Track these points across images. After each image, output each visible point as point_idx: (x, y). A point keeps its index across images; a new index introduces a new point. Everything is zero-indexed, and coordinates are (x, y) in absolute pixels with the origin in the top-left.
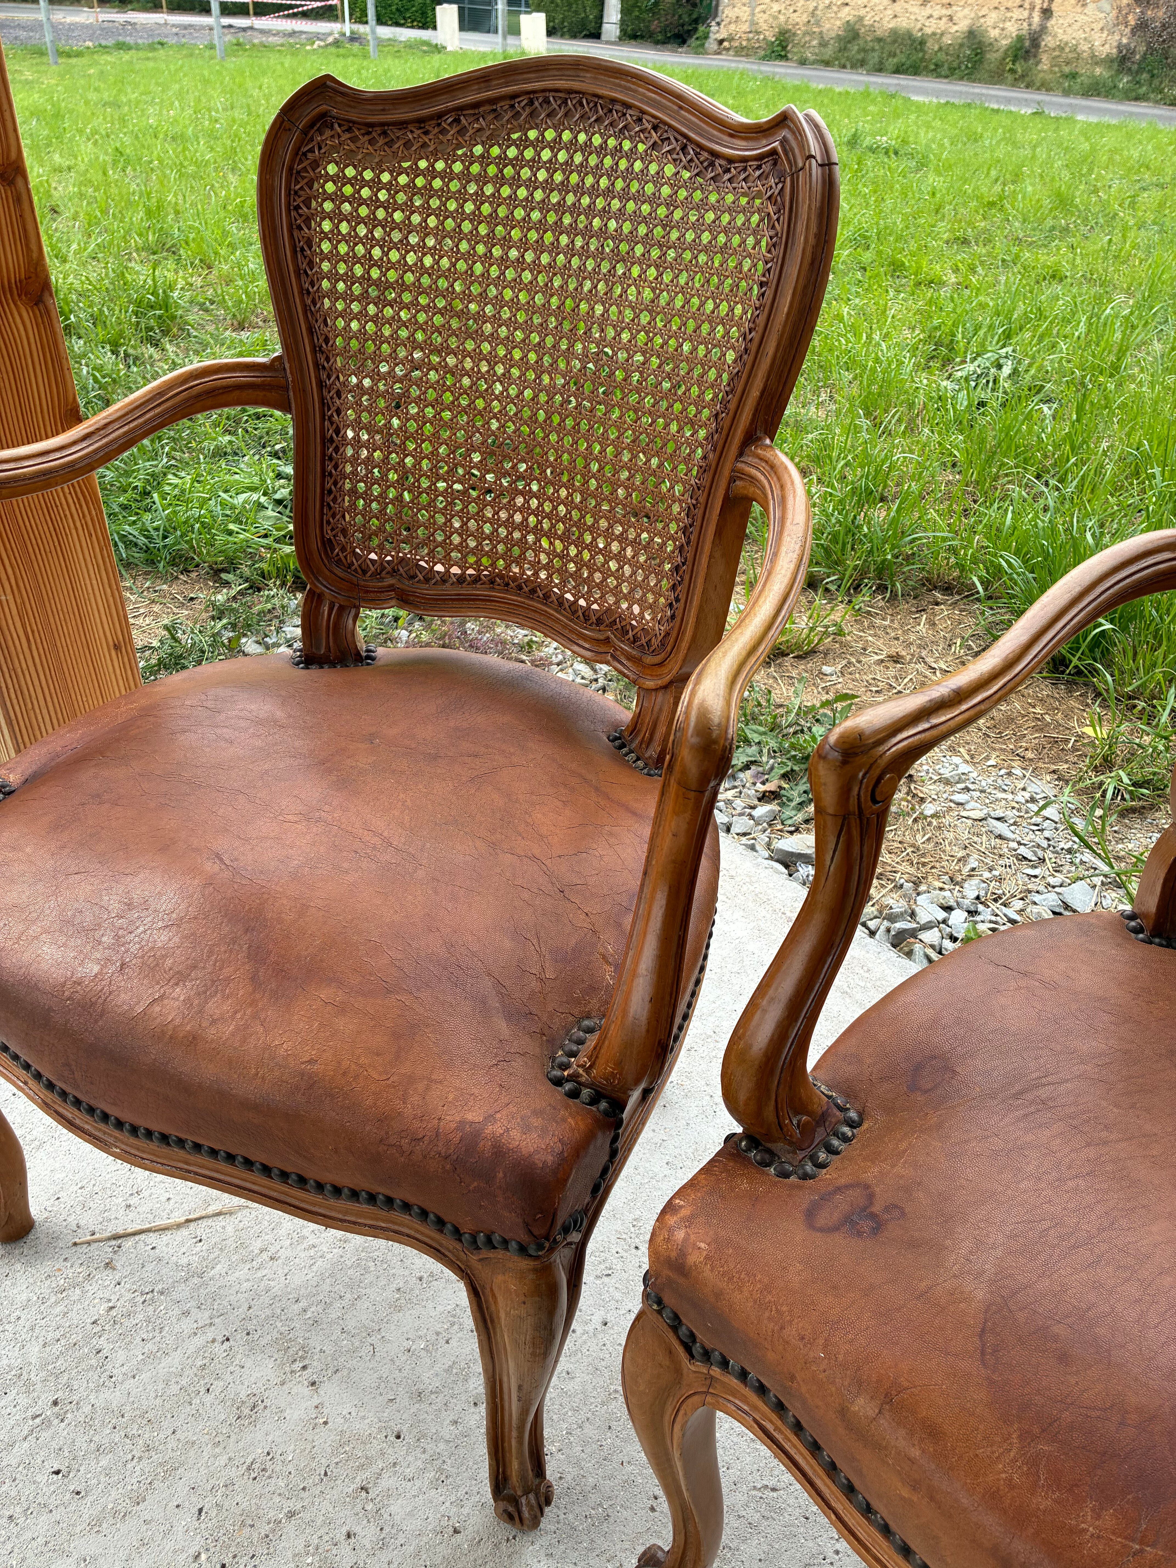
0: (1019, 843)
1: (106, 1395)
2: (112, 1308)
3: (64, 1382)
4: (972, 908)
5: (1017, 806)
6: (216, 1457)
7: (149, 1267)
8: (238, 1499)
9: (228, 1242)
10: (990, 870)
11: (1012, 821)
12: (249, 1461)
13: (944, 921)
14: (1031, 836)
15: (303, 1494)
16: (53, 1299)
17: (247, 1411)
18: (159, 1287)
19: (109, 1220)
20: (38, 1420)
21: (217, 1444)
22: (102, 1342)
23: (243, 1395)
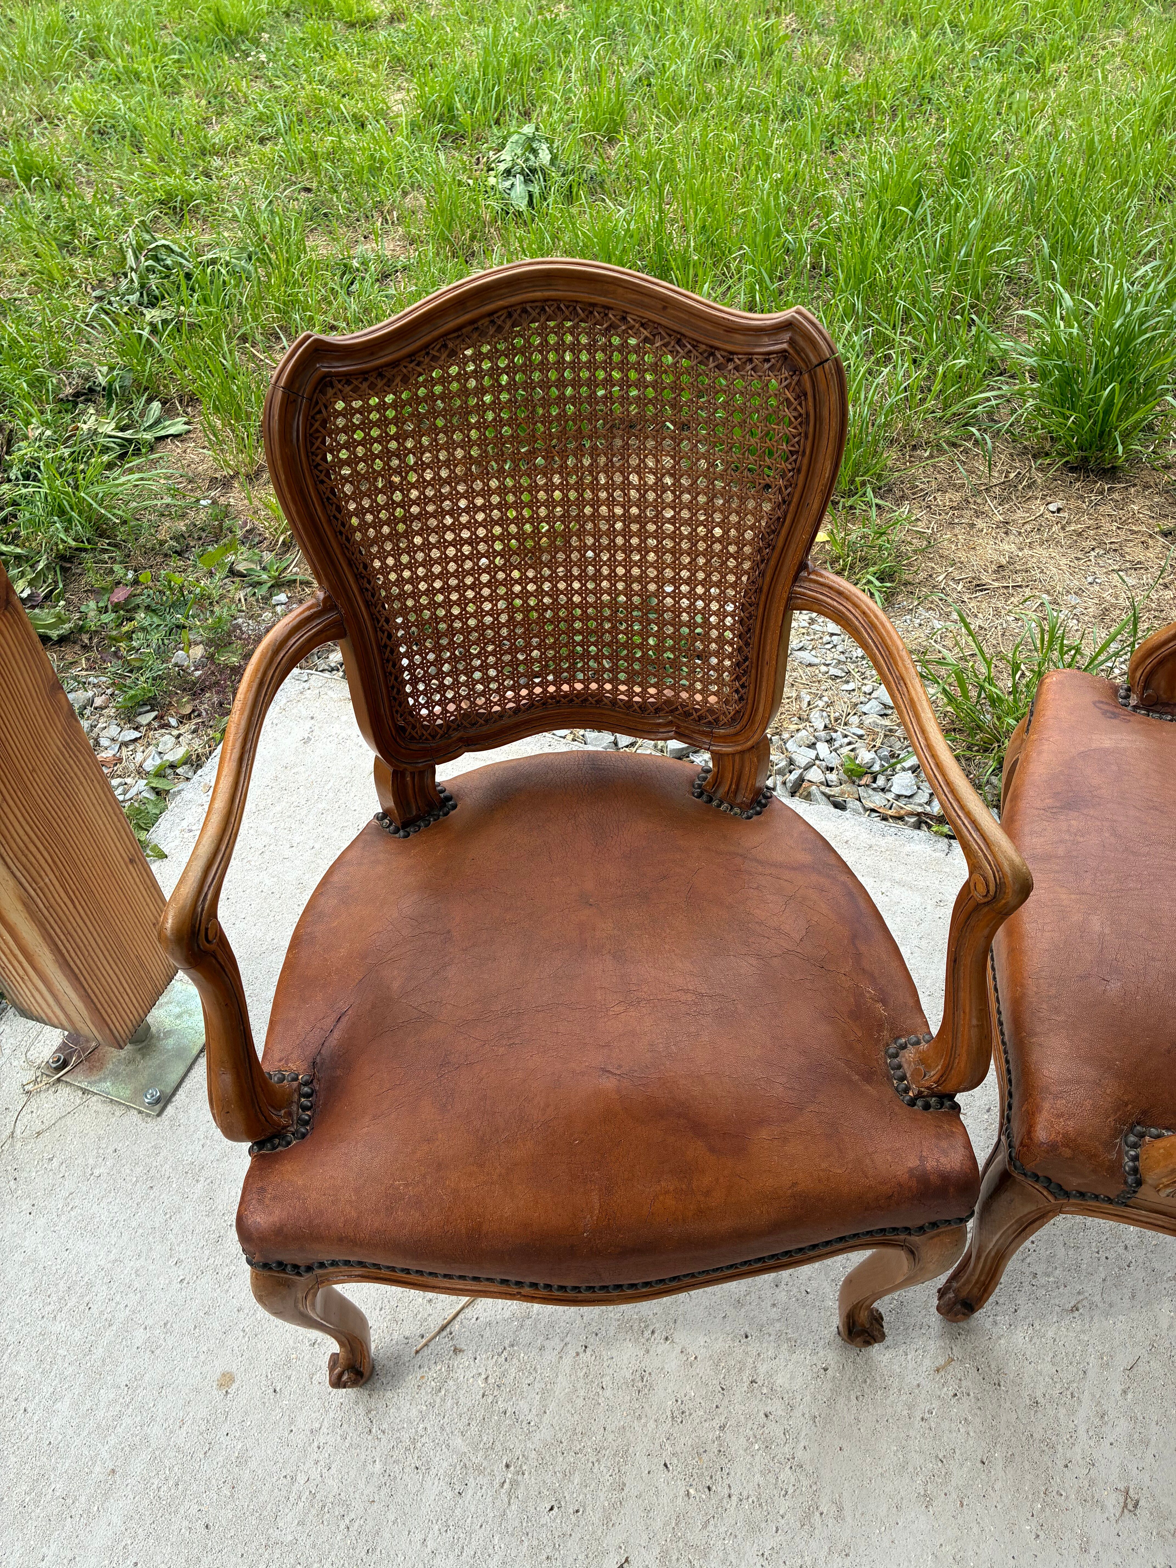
0: (828, 665)
1: (537, 1436)
2: (486, 1378)
3: (500, 1448)
4: (828, 738)
5: (804, 631)
6: (645, 1425)
7: (487, 1334)
8: (683, 1441)
10: (820, 698)
11: (810, 647)
12: (669, 1414)
13: (817, 758)
14: (830, 655)
15: (719, 1411)
16: (438, 1400)
17: (640, 1384)
18: (507, 1343)
19: (426, 1320)
20: (506, 1486)
21: (640, 1417)
22: (501, 1405)
23: (628, 1376)
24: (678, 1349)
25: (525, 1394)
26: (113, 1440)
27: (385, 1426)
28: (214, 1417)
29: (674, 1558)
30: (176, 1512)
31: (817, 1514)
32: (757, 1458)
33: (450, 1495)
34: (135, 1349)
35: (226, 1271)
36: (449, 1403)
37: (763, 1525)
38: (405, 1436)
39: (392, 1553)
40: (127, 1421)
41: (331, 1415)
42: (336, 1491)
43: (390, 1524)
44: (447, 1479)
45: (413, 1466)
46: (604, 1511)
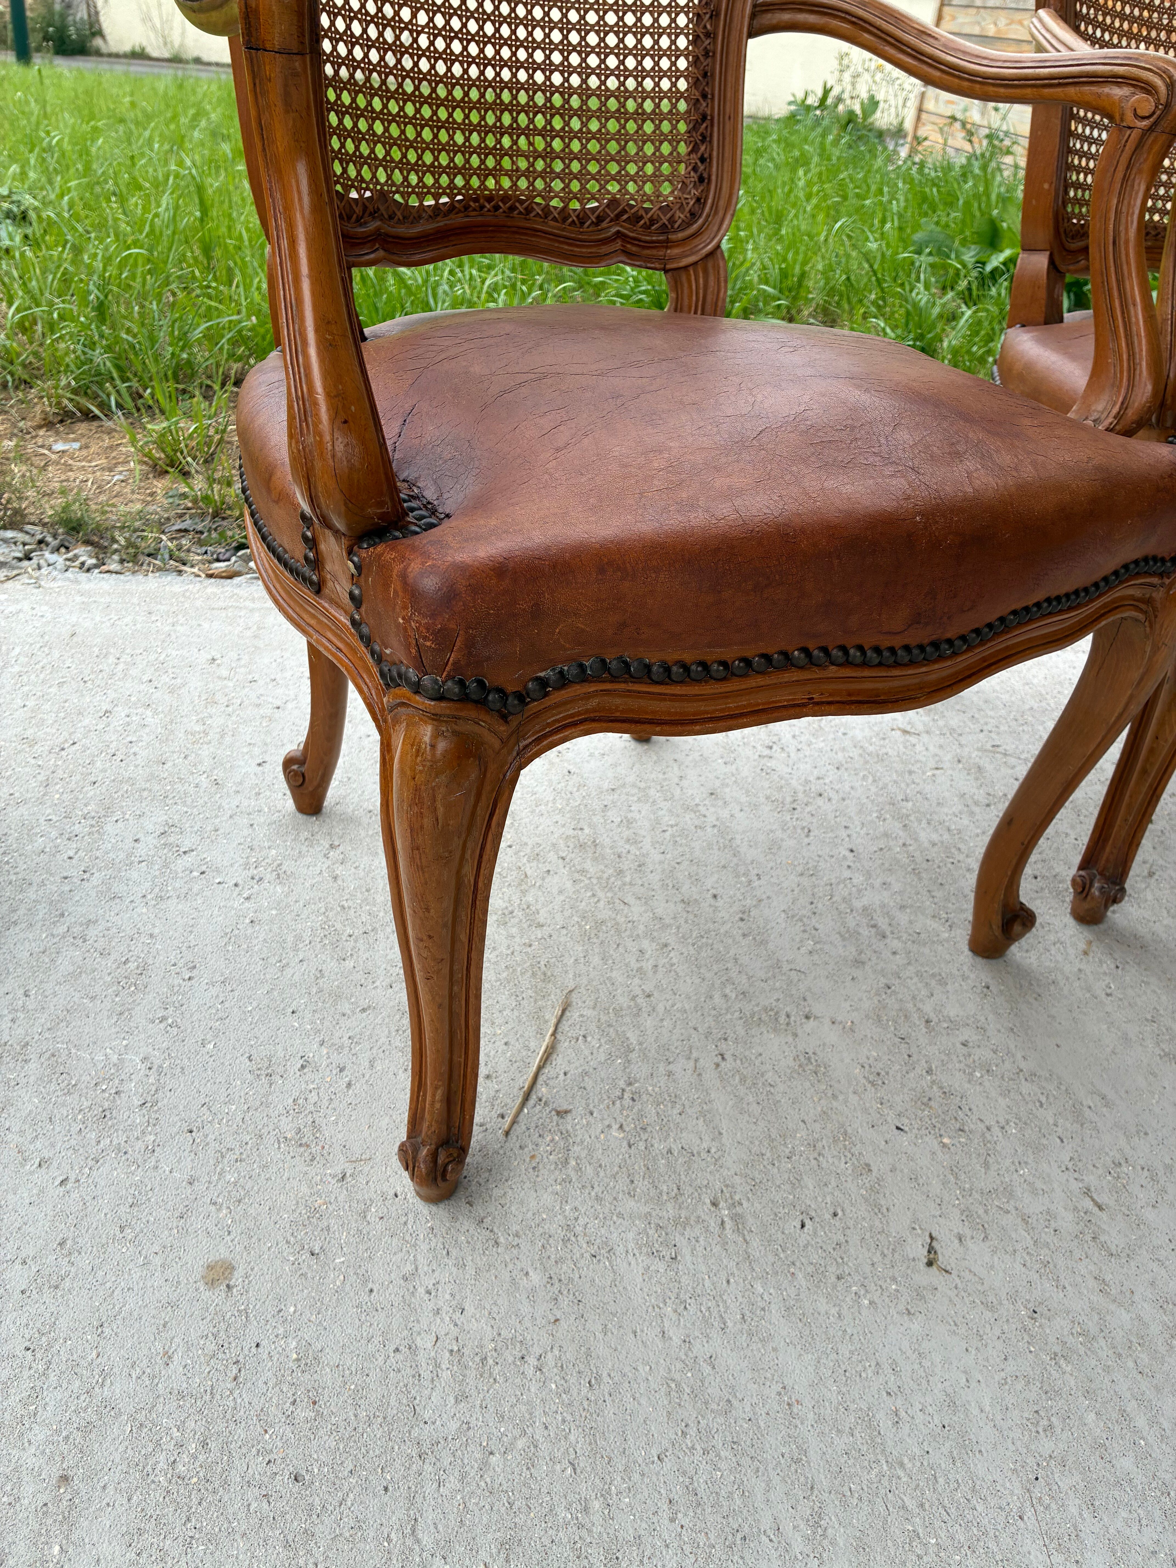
1: (729, 1160)
2: (621, 1127)
3: (692, 1190)
6: (846, 1101)
7: (588, 1083)
8: (898, 1099)
9: (603, 1018)
12: (864, 1081)
15: (914, 1059)
16: (572, 1173)
17: (811, 1067)
18: (622, 1084)
19: (495, 1098)
20: (729, 1224)
21: (834, 1096)
22: (659, 1146)
23: (791, 1063)
24: (827, 1021)
25: (683, 1125)
26: (39, 1434)
27: (515, 1228)
28: (223, 1326)
29: (981, 1212)
30: (226, 1483)
31: (1086, 1109)
32: (987, 1084)
33: (661, 1266)
34: (17, 1295)
35: (140, 1145)
36: (589, 1171)
37: (1044, 1141)
38: (552, 1228)
39: (627, 1369)
40: (52, 1398)
41: (424, 1247)
42: (489, 1333)
43: (600, 1336)
44: (644, 1250)
45: (587, 1255)
46: (866, 1200)
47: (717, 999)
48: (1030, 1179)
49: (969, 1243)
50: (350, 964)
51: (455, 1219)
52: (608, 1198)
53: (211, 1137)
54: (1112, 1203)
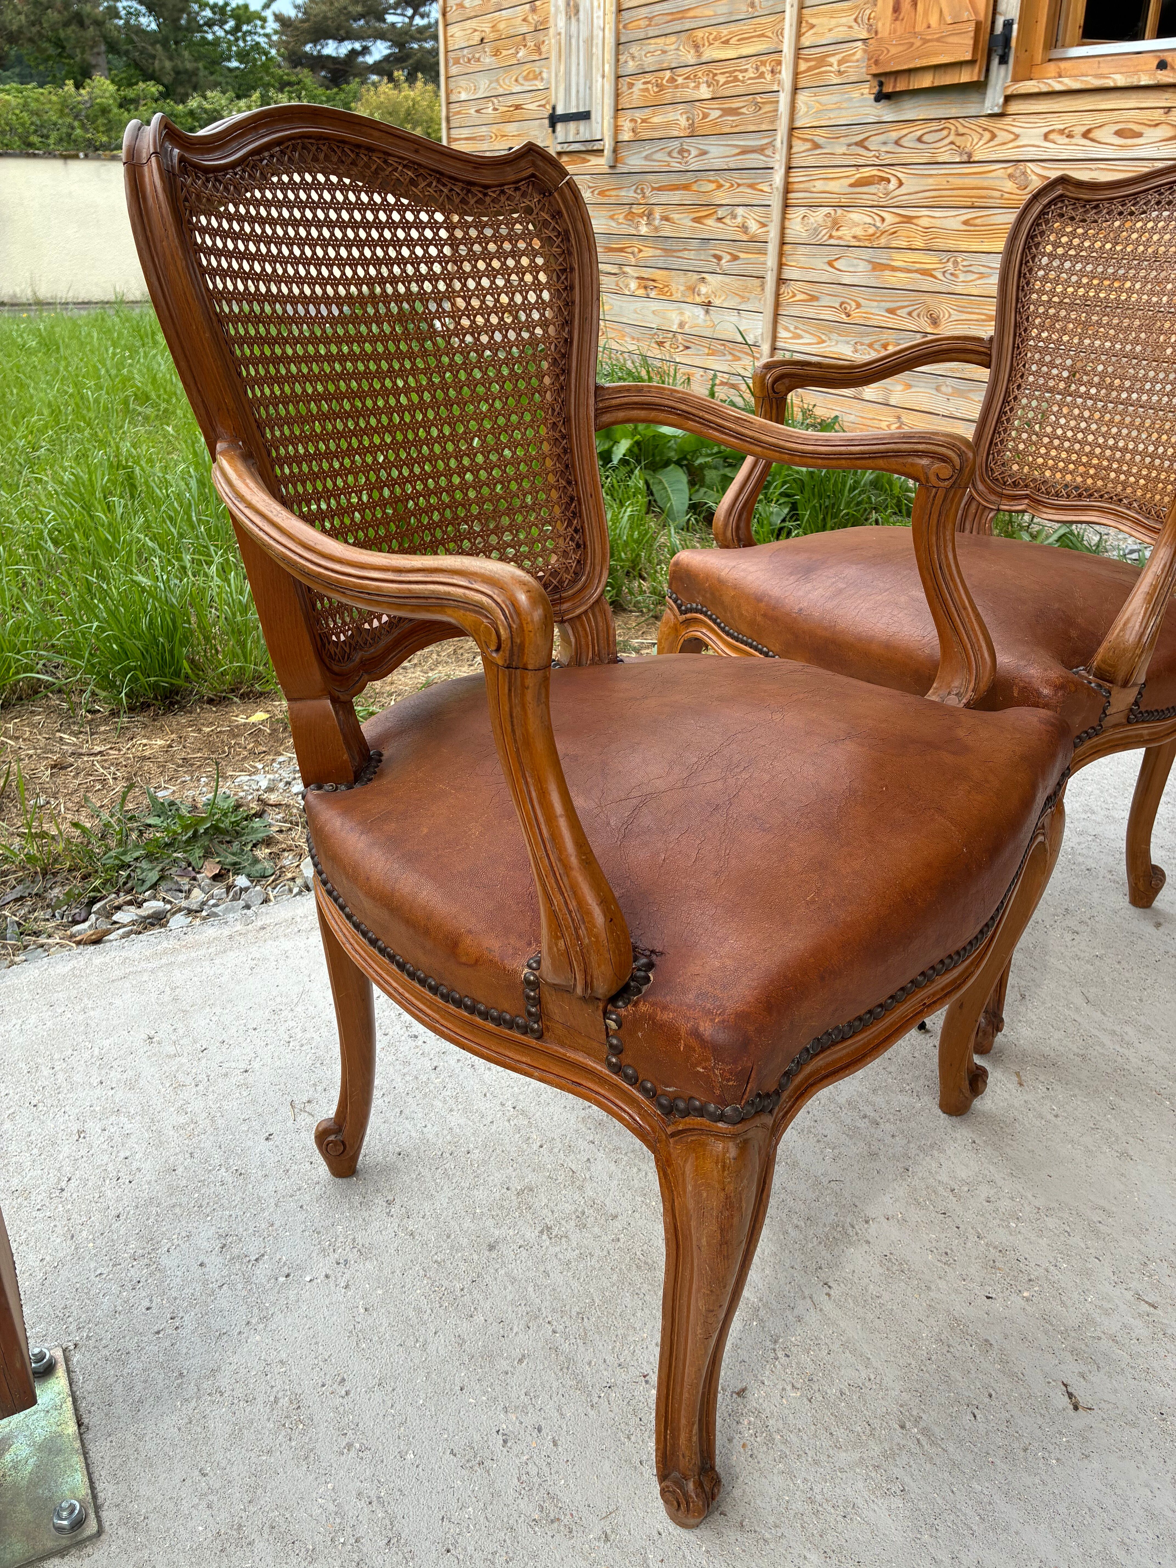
1: (889, 1381)
2: (793, 1385)
3: (879, 1421)
6: (939, 1288)
15: (962, 1229)
20: (924, 1441)
21: (929, 1288)
25: (836, 1364)
27: (771, 1520)
29: (1083, 1347)
31: (1098, 1225)
32: (1023, 1231)
33: (899, 1502)
36: (793, 1438)
37: (1088, 1265)
38: (798, 1506)
44: (878, 1493)
45: (840, 1518)
46: (1004, 1373)
47: (793, 1233)
48: (1099, 1303)
49: (1090, 1377)
50: (479, 1318)
51: (720, 1534)
52: (824, 1458)
53: (470, 1549)
54: (1159, 1299)
